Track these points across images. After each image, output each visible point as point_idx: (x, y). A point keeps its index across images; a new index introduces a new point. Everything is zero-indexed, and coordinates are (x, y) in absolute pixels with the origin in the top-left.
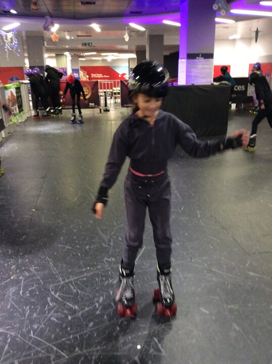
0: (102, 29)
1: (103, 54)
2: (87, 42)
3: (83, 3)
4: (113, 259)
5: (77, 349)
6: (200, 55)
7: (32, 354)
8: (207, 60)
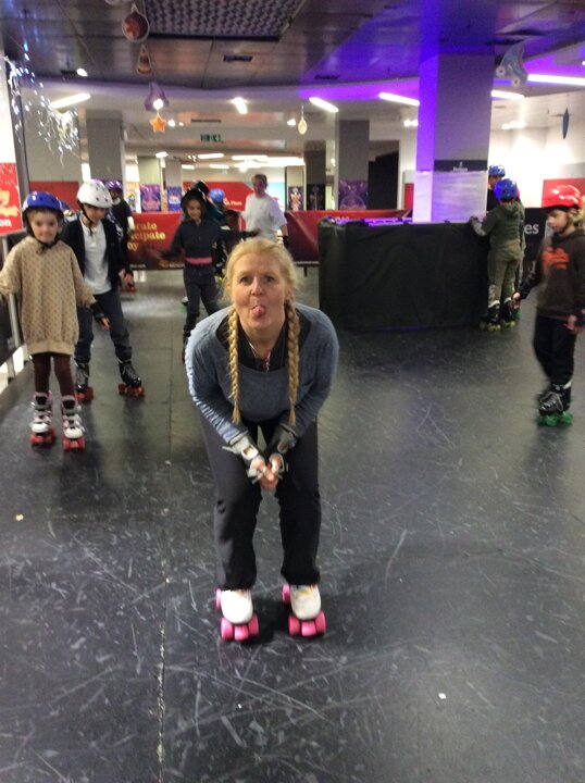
0: (251, 108)
1: (235, 158)
2: (211, 133)
3: (229, 59)
4: (351, 552)
5: (330, 700)
6: (461, 164)
7: (250, 707)
8: (474, 173)
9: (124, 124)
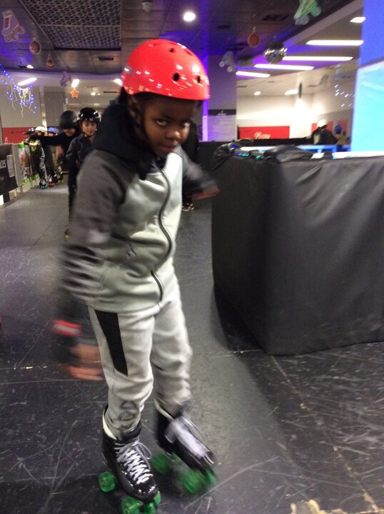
3: (101, 59)
6: (222, 111)
8: (229, 116)
9: (66, 95)
